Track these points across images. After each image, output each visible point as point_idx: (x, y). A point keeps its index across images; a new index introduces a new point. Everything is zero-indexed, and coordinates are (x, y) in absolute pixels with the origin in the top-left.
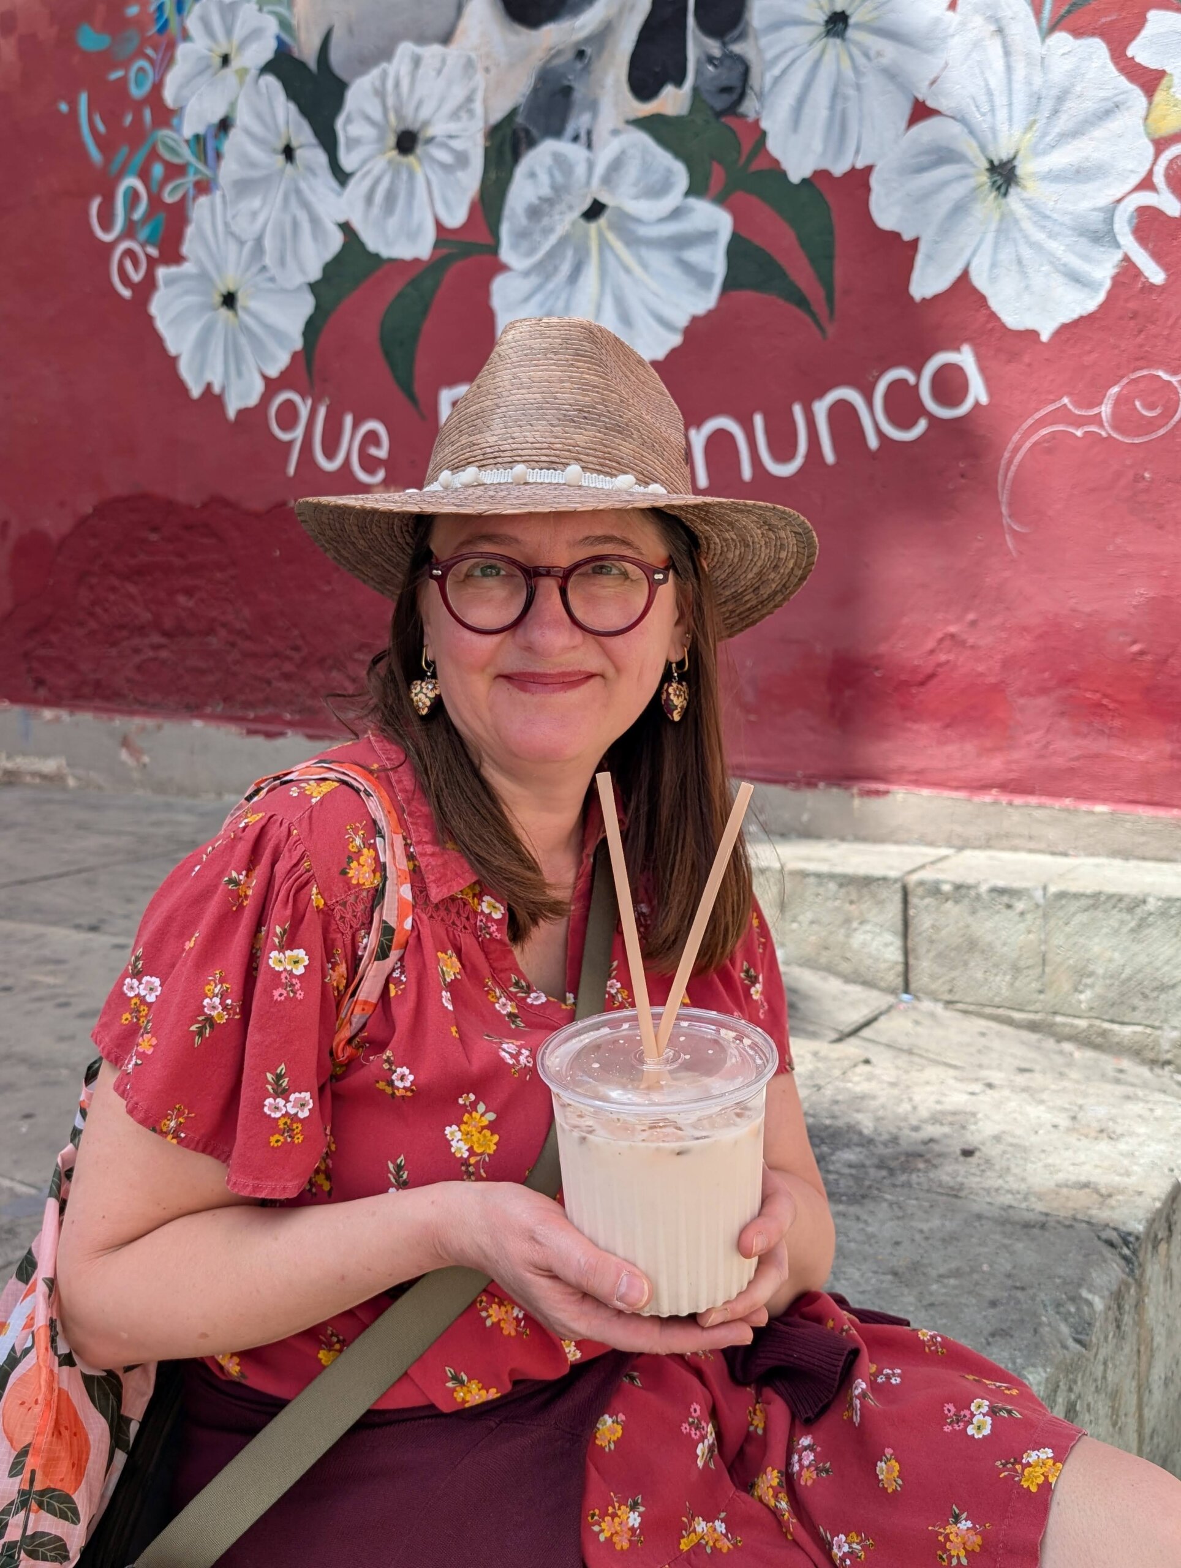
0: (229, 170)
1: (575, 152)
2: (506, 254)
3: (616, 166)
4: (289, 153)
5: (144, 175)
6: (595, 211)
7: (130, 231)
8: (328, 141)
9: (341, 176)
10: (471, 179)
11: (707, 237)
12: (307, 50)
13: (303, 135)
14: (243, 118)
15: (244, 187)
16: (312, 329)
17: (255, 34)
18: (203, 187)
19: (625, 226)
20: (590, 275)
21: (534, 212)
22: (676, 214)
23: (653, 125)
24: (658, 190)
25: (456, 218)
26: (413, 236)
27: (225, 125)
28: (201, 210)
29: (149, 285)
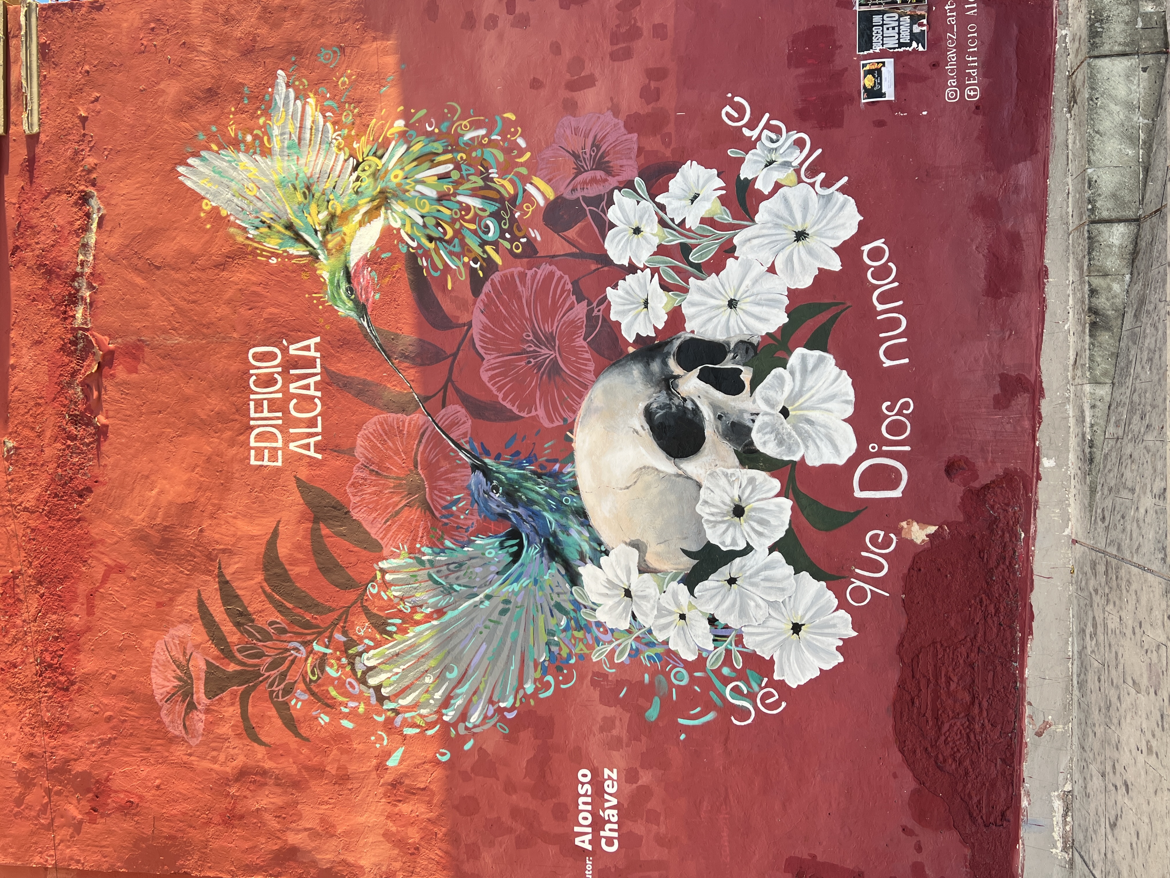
0: (733, 621)
1: (759, 420)
2: (796, 458)
3: (767, 401)
4: (732, 581)
5: (726, 681)
6: (785, 412)
7: (751, 697)
8: (733, 555)
9: (749, 549)
10: (760, 475)
11: (804, 358)
13: (724, 572)
14: (710, 609)
15: (743, 612)
16: (817, 576)
17: (675, 595)
18: (739, 640)
19: (794, 397)
20: (812, 415)
21: (781, 442)
22: (792, 373)
24: (781, 380)
25: (776, 485)
26: (781, 509)
27: (712, 621)
28: (750, 643)
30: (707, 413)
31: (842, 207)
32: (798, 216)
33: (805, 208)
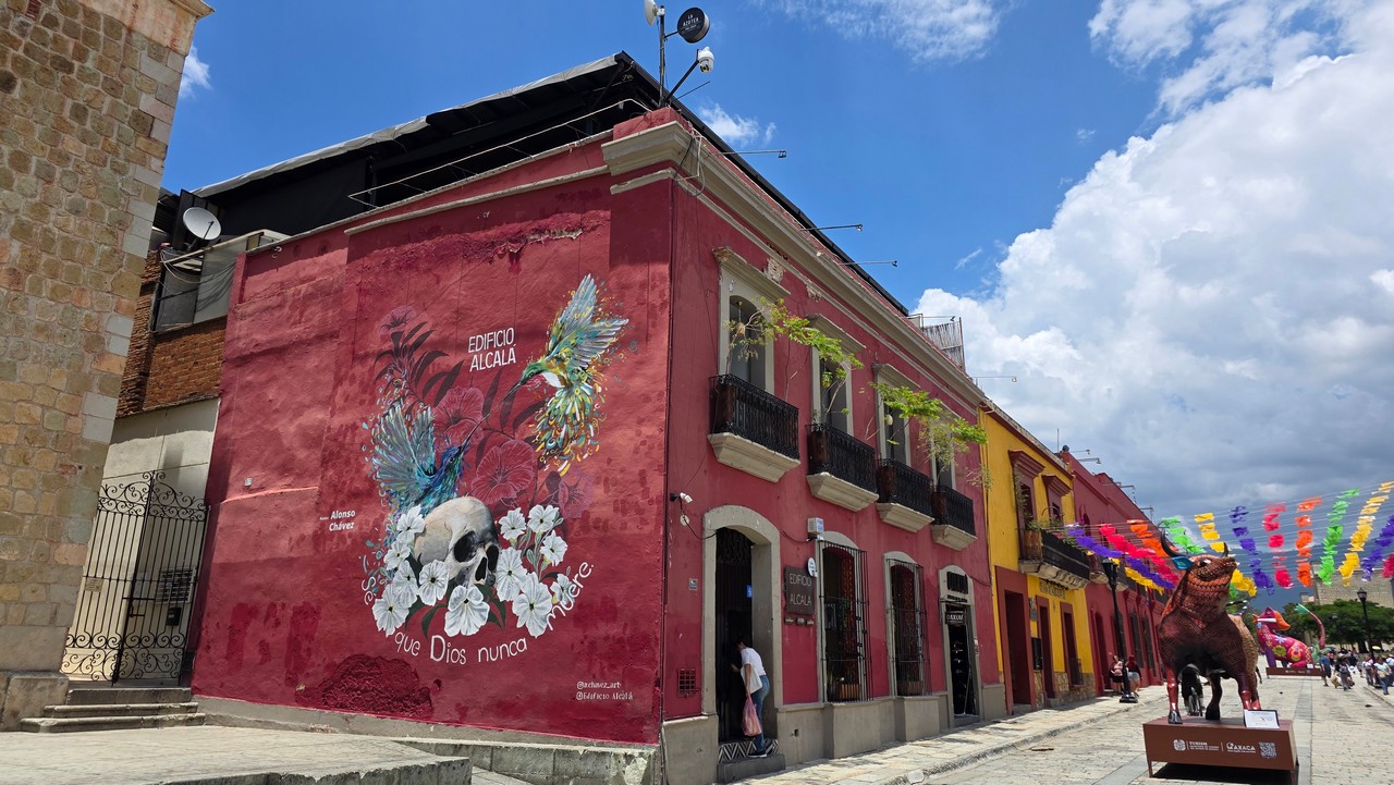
0: (395, 579)
1: (464, 588)
2: (449, 608)
3: (471, 593)
4: (409, 578)
5: (376, 577)
6: (466, 601)
7: (370, 589)
8: (418, 578)
9: (419, 585)
10: (445, 590)
11: (485, 610)
12: (416, 557)
13: (413, 575)
14: (400, 569)
15: (398, 584)
16: (407, 618)
17: (406, 551)
18: (389, 582)
19: (472, 605)
20: (464, 615)
21: (455, 599)
22: (481, 604)
23: (479, 586)
24: (478, 599)
25: (441, 598)
26: (432, 601)
27: (396, 569)
28: (387, 587)
29: (373, 602)
30: (470, 562)
31: (541, 628)
32: (539, 605)
33: (543, 608)
